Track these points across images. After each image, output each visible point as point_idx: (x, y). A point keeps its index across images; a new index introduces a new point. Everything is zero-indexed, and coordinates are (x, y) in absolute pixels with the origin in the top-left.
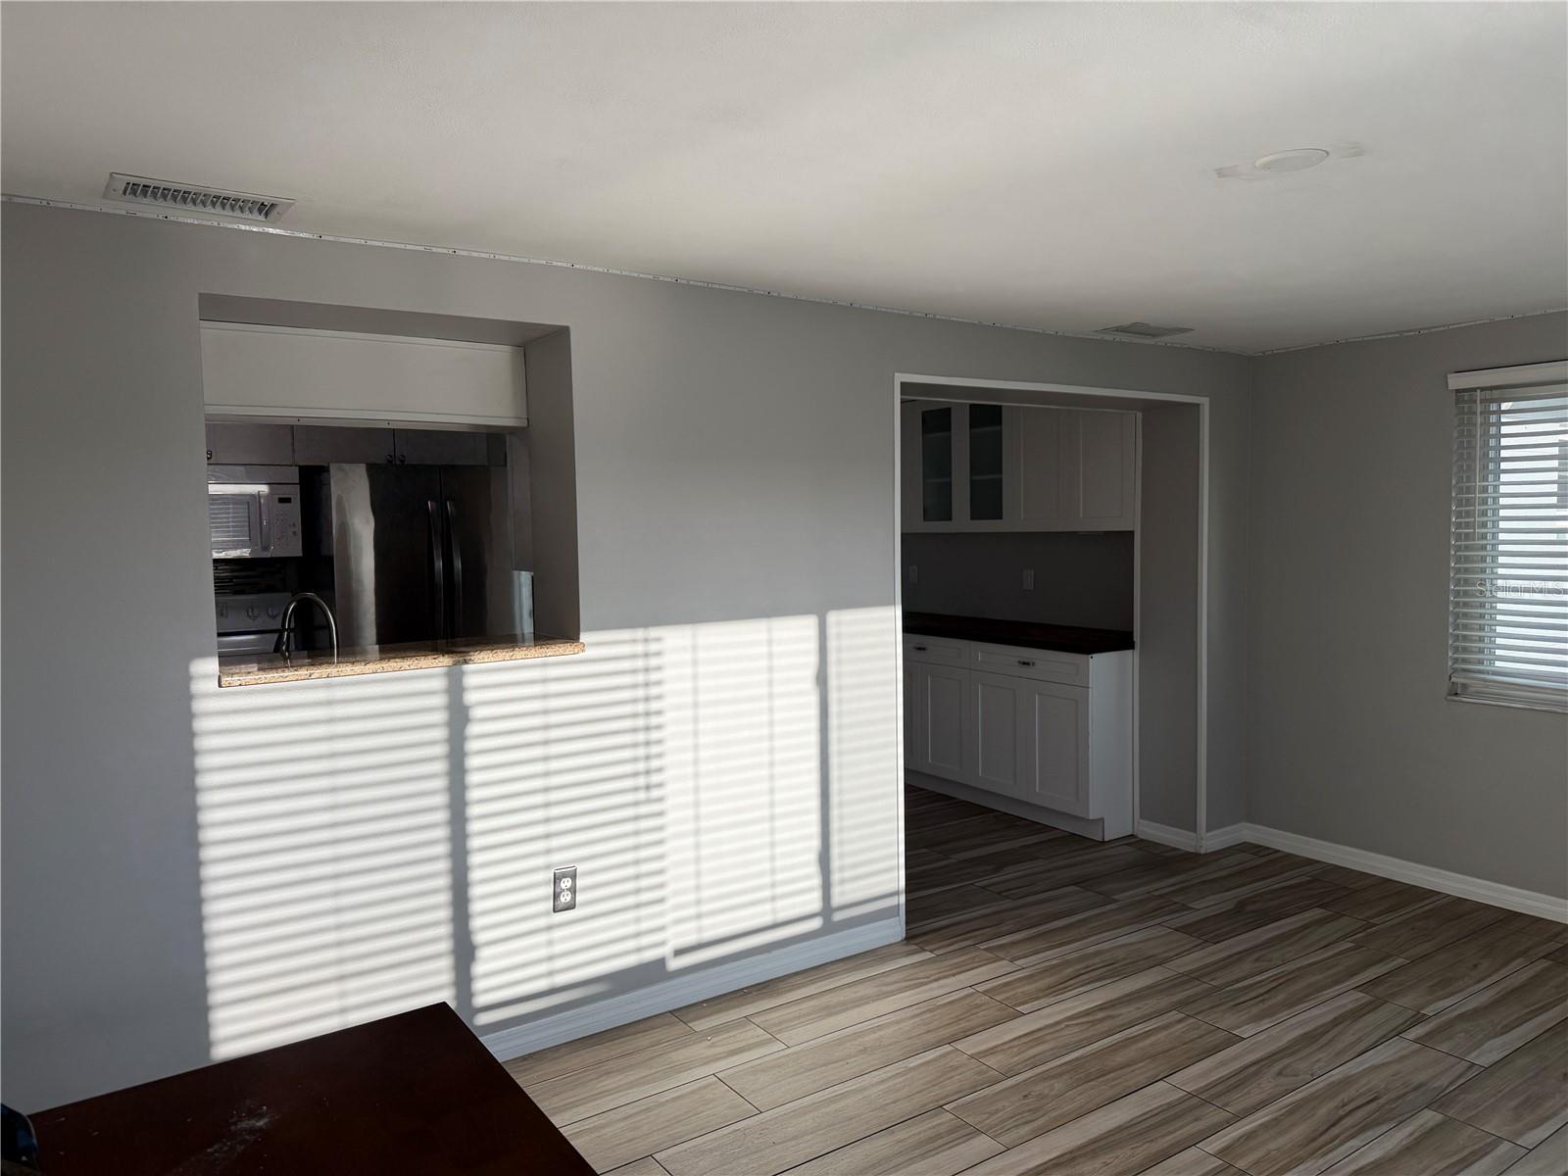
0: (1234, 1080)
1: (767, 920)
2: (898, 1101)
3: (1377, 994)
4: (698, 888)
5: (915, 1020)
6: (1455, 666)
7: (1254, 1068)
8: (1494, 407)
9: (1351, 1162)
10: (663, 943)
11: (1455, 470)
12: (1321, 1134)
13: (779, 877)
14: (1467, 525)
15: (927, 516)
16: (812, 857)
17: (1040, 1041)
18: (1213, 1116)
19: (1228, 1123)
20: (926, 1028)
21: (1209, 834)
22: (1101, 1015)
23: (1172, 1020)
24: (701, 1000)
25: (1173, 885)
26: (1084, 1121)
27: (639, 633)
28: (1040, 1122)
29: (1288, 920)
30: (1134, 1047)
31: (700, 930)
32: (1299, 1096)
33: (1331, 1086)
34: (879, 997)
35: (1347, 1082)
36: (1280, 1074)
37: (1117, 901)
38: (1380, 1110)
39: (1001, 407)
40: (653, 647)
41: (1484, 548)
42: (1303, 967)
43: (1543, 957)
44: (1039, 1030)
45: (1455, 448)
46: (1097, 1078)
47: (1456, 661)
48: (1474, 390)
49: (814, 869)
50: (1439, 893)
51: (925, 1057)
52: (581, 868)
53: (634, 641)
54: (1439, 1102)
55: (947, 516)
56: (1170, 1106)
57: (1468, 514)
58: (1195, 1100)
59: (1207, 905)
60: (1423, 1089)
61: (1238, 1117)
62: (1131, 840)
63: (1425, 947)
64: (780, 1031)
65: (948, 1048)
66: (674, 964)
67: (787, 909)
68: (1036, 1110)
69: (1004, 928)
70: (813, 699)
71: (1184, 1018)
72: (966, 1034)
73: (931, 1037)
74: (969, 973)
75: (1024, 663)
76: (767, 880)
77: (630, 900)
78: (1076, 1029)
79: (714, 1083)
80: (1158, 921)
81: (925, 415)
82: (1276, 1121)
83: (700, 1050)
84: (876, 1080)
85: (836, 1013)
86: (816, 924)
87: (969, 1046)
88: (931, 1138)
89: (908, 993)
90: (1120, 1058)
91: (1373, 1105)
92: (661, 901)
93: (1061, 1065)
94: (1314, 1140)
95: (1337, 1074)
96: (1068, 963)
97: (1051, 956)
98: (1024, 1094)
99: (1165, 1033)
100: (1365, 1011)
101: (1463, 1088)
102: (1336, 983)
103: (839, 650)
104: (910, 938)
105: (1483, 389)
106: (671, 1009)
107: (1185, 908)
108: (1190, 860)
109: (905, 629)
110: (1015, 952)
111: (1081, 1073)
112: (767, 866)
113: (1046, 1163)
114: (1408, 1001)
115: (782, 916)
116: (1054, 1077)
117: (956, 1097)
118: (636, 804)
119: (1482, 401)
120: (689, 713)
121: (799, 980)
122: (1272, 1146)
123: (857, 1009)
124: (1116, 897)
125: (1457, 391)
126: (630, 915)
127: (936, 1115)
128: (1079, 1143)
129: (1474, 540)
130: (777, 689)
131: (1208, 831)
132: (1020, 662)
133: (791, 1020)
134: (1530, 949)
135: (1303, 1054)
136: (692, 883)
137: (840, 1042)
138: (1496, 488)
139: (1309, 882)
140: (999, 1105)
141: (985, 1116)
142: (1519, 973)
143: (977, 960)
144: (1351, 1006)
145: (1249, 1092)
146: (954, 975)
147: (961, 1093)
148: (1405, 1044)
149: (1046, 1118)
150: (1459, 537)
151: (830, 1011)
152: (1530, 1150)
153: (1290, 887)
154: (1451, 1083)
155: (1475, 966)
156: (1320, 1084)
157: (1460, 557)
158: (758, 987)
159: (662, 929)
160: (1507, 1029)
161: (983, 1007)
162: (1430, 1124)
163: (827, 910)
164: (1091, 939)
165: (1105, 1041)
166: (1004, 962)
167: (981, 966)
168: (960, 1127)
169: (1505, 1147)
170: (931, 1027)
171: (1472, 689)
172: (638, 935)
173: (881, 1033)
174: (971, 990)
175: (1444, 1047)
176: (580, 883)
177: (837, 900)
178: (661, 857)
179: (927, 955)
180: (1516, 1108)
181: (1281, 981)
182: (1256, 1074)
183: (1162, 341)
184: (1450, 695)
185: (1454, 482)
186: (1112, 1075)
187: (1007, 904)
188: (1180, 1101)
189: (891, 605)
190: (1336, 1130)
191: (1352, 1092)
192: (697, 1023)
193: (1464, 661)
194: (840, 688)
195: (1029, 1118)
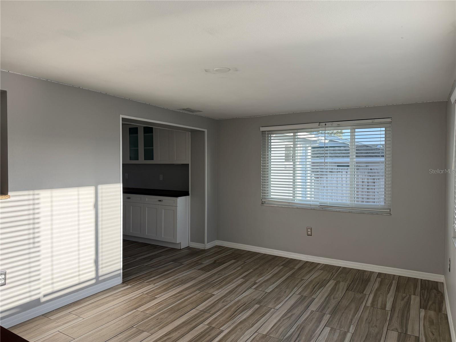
0: (211, 306)
1: (77, 282)
2: (119, 327)
3: (246, 279)
4: (52, 274)
5: (125, 304)
6: (263, 197)
7: (217, 302)
8: (269, 136)
9: (239, 320)
10: (39, 293)
11: (262, 150)
12: (232, 315)
13: (81, 268)
14: (265, 163)
15: (131, 159)
16: (92, 261)
17: (161, 304)
18: (207, 315)
19: (210, 316)
20: (128, 306)
21: (208, 244)
22: (178, 295)
23: (197, 293)
24: (54, 310)
25: (198, 258)
26: (173, 323)
27: (31, 192)
28: (161, 325)
29: (226, 264)
30: (187, 302)
31: (53, 288)
32: (228, 306)
33: (236, 302)
34: (113, 300)
35: (239, 301)
36: (223, 302)
37: (184, 264)
38: (246, 307)
39: (152, 128)
40: (36, 197)
41: (268, 169)
42: (229, 275)
43: (282, 266)
44: (161, 301)
45: (262, 145)
46: (177, 311)
47: (263, 196)
48: (266, 131)
49: (93, 265)
50: (260, 253)
51: (128, 314)
52: (8, 271)
53: (29, 195)
54: (259, 302)
55: (137, 159)
56: (196, 315)
57: (265, 161)
58: (202, 312)
59: (207, 262)
60: (255, 300)
61: (213, 314)
62: (188, 248)
63: (257, 266)
64: (81, 315)
65: (135, 310)
66: (44, 300)
67: (83, 278)
68: (160, 322)
69: (152, 276)
70: (93, 212)
71: (200, 292)
72: (140, 306)
73: (130, 308)
74: (141, 289)
75: (160, 201)
76: (77, 270)
77: (27, 280)
78: (172, 299)
79: (58, 333)
80: (194, 268)
81: (130, 129)
82: (222, 313)
83: (53, 324)
84: (113, 323)
85: (100, 306)
86: (93, 281)
87: (141, 309)
88: (129, 336)
89: (123, 297)
90: (183, 305)
91: (245, 306)
92: (39, 280)
93: (167, 309)
94: (231, 316)
95: (237, 300)
96: (170, 283)
97: (165, 281)
98: (157, 319)
99: (195, 296)
100: (243, 283)
101: (264, 298)
102: (237, 277)
103: (102, 197)
104: (123, 283)
105: (267, 131)
106: (42, 314)
107: (201, 264)
108: (203, 251)
109: (124, 192)
110: (155, 282)
111: (173, 311)
112: (77, 265)
113: (163, 335)
114: (253, 279)
115: (82, 280)
116: (165, 313)
117: (137, 323)
118: (29, 248)
119: (267, 134)
120: (49, 218)
121: (88, 299)
122: (221, 319)
123: (107, 305)
124: (183, 263)
125: (262, 131)
126: (27, 285)
127: (131, 329)
128: (172, 328)
129: (266, 167)
130: (81, 210)
131: (207, 243)
132: (158, 201)
133: (85, 311)
134: (279, 264)
135: (228, 296)
136: (50, 273)
137: (101, 315)
138: (270, 154)
139: (232, 254)
140: (150, 323)
141: (145, 327)
142: (276, 270)
143: (144, 285)
144: (240, 283)
145: (215, 308)
146: (137, 291)
147: (139, 322)
148: (252, 290)
149: (163, 324)
150: (263, 166)
151: (98, 306)
152: (278, 310)
153: (227, 255)
154: (261, 298)
155: (267, 269)
156: (233, 303)
157: (263, 171)
158: (74, 303)
159: (39, 289)
160: (274, 283)
161: (145, 298)
162: (257, 308)
163: (97, 277)
164: (177, 275)
165: (179, 301)
166: (152, 285)
167: (145, 287)
168: (138, 331)
169: (273, 309)
170: (130, 306)
171: (266, 203)
172: (30, 291)
173: (115, 310)
174: (142, 294)
175: (260, 289)
176: (7, 276)
177: (101, 273)
178: (39, 265)
179: (129, 286)
180: (275, 301)
181: (224, 279)
182: (217, 303)
183: (195, 114)
184: (262, 204)
185: (262, 153)
186: (181, 310)
187: (153, 269)
188: (198, 313)
189: (119, 183)
190: (236, 313)
191: (240, 303)
192: (52, 317)
193: (265, 196)
194: (102, 209)
195: (158, 325)
